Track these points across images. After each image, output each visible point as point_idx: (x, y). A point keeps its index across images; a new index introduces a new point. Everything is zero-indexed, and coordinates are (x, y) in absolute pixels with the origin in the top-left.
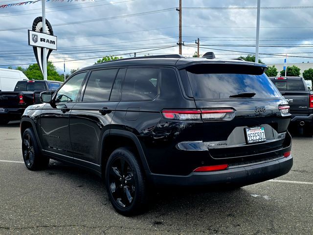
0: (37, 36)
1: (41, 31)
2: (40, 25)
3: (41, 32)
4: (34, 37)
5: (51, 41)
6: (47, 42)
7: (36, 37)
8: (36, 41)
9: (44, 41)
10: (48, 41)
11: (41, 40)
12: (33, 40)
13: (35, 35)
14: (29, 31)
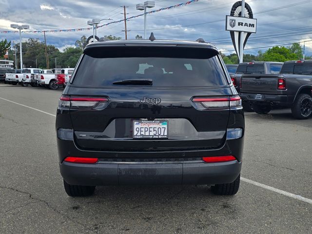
0: (235, 21)
1: (240, 15)
2: (239, 9)
3: (239, 17)
4: (232, 21)
5: (250, 24)
6: (245, 26)
7: (233, 22)
8: (233, 26)
9: (242, 25)
10: (246, 24)
11: (239, 24)
12: (231, 25)
13: (232, 20)
14: (227, 16)
